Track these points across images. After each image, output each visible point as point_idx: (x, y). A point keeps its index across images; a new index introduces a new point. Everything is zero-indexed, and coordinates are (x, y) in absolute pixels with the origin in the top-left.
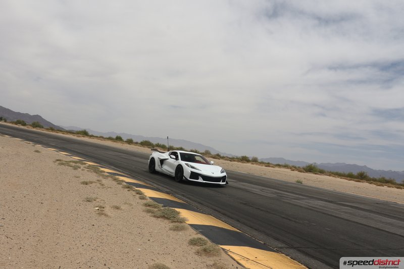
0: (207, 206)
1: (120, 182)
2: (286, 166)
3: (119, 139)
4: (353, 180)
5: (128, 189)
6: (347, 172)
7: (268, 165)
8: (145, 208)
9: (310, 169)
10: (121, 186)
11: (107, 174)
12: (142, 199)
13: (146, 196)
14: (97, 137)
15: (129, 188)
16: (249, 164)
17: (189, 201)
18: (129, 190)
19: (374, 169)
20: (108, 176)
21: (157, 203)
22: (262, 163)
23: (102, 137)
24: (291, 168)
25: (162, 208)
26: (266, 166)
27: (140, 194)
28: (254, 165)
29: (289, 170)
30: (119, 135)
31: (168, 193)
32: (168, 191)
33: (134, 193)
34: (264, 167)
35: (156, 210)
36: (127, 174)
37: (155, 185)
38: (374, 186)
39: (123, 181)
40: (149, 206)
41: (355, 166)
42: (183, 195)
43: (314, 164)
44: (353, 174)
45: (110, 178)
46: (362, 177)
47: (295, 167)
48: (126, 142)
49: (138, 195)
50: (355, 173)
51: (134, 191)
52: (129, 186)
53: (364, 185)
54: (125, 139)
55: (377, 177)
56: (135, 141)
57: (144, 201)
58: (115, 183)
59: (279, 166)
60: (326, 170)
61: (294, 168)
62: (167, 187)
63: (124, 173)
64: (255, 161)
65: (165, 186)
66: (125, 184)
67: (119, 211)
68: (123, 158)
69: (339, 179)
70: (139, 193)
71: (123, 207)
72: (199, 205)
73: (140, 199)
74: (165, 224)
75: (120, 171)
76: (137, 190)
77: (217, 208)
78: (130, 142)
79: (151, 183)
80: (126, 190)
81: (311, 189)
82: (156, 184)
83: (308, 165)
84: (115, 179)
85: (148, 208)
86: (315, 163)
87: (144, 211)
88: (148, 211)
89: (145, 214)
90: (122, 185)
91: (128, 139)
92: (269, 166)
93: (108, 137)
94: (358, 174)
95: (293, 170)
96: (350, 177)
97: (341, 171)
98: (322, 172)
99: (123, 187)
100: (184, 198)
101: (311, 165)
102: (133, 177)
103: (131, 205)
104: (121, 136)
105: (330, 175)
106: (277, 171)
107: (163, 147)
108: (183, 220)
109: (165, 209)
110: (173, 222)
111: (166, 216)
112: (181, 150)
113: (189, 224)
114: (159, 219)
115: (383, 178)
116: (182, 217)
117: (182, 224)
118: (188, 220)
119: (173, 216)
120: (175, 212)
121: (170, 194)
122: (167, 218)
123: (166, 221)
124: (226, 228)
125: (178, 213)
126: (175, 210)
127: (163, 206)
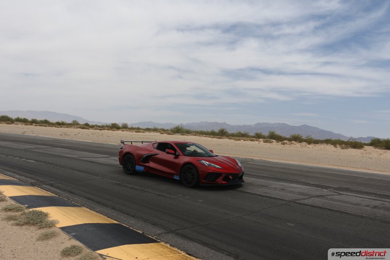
2: (155, 130)
4: (216, 138)
6: (210, 130)
7: (138, 130)
8: (5, 213)
9: (178, 130)
13: (5, 196)
16: (119, 132)
17: (58, 191)
19: (232, 125)
21: (20, 204)
22: (132, 129)
24: (160, 132)
25: (27, 211)
26: (136, 132)
28: (125, 132)
29: (158, 134)
31: (32, 185)
32: (33, 181)
34: (134, 133)
35: (19, 214)
37: (17, 176)
40: (10, 210)
42: (51, 185)
43: (180, 125)
44: (215, 131)
46: (222, 134)
47: (163, 130)
50: (217, 130)
53: (225, 141)
55: (235, 132)
57: (4, 205)
59: (148, 130)
60: (192, 129)
61: (162, 132)
62: (33, 176)
64: (125, 127)
65: (29, 175)
72: (70, 196)
74: (32, 233)
82: (18, 174)
83: (175, 126)
85: (10, 213)
86: (182, 124)
87: (3, 219)
88: (10, 219)
89: (4, 223)
92: (139, 132)
94: (219, 131)
95: (163, 134)
96: (213, 134)
97: (205, 130)
98: (189, 133)
100: (53, 189)
101: (178, 126)
105: (195, 135)
106: (147, 136)
107: (25, 121)
108: (52, 224)
109: (30, 212)
110: (41, 228)
111: (31, 222)
112: (46, 123)
113: (59, 228)
114: (24, 227)
115: (240, 133)
116: (50, 219)
117: (52, 230)
118: (58, 222)
119: (39, 220)
120: (43, 215)
121: (35, 186)
122: (33, 224)
123: (32, 228)
124: (101, 222)
125: (46, 215)
126: (41, 213)
127: (27, 207)
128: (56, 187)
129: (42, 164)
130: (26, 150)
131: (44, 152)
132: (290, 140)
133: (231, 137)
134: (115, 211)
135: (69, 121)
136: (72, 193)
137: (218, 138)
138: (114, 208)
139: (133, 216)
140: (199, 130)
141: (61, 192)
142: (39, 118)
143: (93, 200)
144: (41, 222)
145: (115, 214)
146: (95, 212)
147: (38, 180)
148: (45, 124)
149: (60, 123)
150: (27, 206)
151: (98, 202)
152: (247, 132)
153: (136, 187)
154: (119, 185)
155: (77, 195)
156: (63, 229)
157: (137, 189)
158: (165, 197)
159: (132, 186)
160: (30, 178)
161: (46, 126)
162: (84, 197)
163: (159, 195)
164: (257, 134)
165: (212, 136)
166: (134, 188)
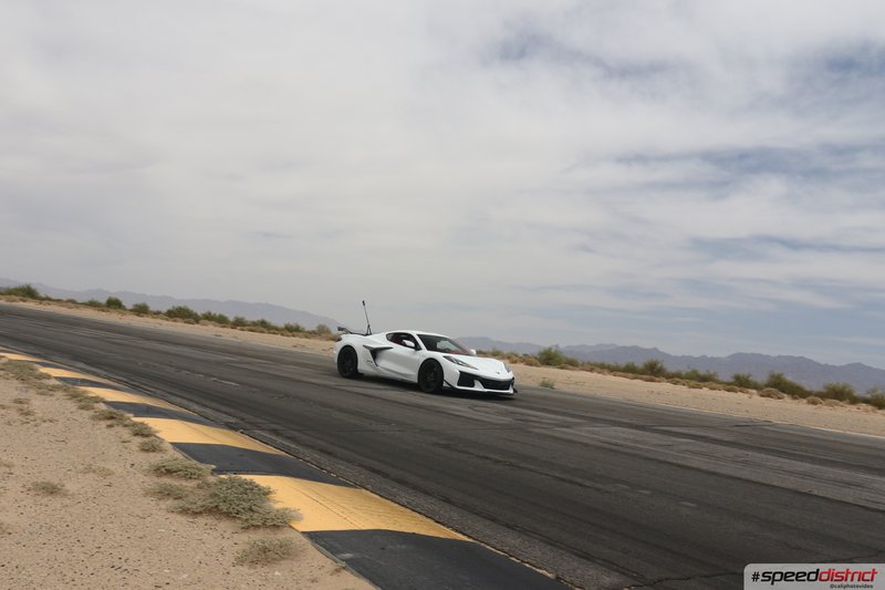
0: (349, 461)
1: (86, 403)
3: (114, 304)
4: (641, 379)
5: (109, 422)
6: (622, 363)
8: (156, 480)
9: (549, 359)
10: (86, 414)
11: (57, 383)
12: (147, 451)
13: (162, 441)
14: (59, 301)
15: (112, 418)
17: (293, 446)
18: (110, 426)
20: (54, 388)
21: (195, 462)
23: (73, 302)
24: (509, 358)
25: (212, 479)
27: (143, 435)
30: (114, 297)
31: (231, 427)
32: (232, 420)
33: (126, 433)
35: (191, 484)
36: (119, 381)
37: (196, 407)
38: (685, 388)
39: (97, 400)
40: (169, 472)
41: (636, 349)
42: (276, 432)
44: (636, 365)
45: (59, 394)
46: (653, 371)
47: (518, 356)
48: (131, 310)
49: (139, 440)
50: (640, 363)
51: (126, 426)
52: (114, 413)
53: (664, 386)
54: (129, 304)
55: (684, 370)
56: (153, 307)
57: (155, 458)
58: (72, 406)
60: (580, 361)
61: (515, 358)
62: (231, 410)
63: (109, 378)
65: (224, 409)
66: (103, 407)
67: (56, 502)
68: (114, 343)
69: (610, 378)
70: (142, 432)
71: (70, 486)
72: (324, 459)
73: (144, 450)
75: (98, 375)
76: (135, 424)
77: (377, 465)
78: (141, 310)
79: (185, 402)
80: (104, 424)
81: (579, 399)
82: (198, 403)
83: (542, 350)
84: (74, 396)
85: (167, 480)
86: (557, 346)
87: (147, 494)
88: (165, 493)
89: (149, 503)
90: (91, 413)
91: (136, 305)
93: (86, 299)
94: (646, 366)
95: (515, 362)
96: (630, 371)
97: (610, 362)
98: (572, 364)
99: (93, 418)
100: (279, 440)
101: (550, 349)
102: (135, 389)
103: (106, 473)
104: (121, 299)
105: (591, 370)
107: (221, 321)
108: (280, 522)
109: (221, 482)
110: (248, 528)
111: (224, 507)
112: (263, 326)
113: (303, 533)
114: (201, 520)
115: (695, 372)
116: (277, 506)
117: (282, 536)
118: (299, 518)
119: (246, 505)
120: (256, 490)
121: (236, 430)
122: (228, 515)
123: (225, 526)
124: (423, 532)
125: (266, 493)
126: (253, 487)
127: (214, 470)
128: (288, 438)
129: (254, 390)
130: (219, 363)
131: (260, 370)
132: (823, 396)
133: (678, 379)
134: (454, 508)
135: (310, 326)
136: (330, 454)
137: (647, 380)
138: (447, 500)
139: (508, 526)
140: (598, 361)
141: (301, 449)
142: (250, 317)
143: (386, 476)
144: (251, 510)
145: (455, 516)
146: (396, 505)
147: (243, 419)
148: (262, 329)
149: (292, 327)
150: (214, 467)
151: (402, 482)
152: (712, 372)
153: (492, 456)
154: (446, 447)
155: (342, 459)
156: (315, 537)
157: (497, 462)
158: (581, 485)
159: (481, 454)
160: (226, 413)
161: (262, 332)
162: (360, 465)
163: (562, 480)
164: (738, 378)
165: (630, 375)
166: (487, 458)
